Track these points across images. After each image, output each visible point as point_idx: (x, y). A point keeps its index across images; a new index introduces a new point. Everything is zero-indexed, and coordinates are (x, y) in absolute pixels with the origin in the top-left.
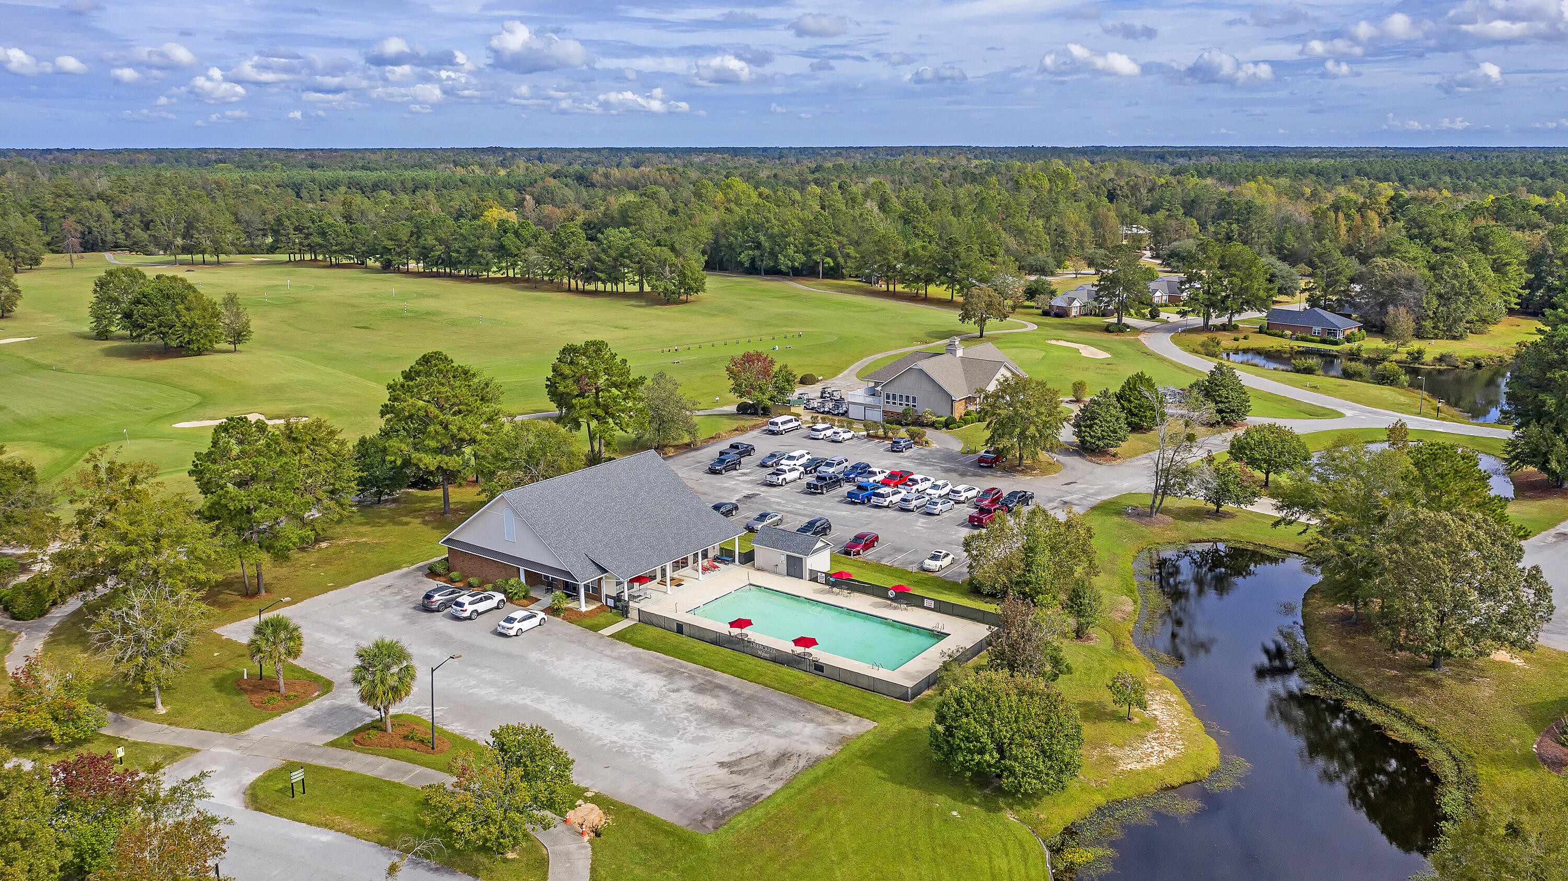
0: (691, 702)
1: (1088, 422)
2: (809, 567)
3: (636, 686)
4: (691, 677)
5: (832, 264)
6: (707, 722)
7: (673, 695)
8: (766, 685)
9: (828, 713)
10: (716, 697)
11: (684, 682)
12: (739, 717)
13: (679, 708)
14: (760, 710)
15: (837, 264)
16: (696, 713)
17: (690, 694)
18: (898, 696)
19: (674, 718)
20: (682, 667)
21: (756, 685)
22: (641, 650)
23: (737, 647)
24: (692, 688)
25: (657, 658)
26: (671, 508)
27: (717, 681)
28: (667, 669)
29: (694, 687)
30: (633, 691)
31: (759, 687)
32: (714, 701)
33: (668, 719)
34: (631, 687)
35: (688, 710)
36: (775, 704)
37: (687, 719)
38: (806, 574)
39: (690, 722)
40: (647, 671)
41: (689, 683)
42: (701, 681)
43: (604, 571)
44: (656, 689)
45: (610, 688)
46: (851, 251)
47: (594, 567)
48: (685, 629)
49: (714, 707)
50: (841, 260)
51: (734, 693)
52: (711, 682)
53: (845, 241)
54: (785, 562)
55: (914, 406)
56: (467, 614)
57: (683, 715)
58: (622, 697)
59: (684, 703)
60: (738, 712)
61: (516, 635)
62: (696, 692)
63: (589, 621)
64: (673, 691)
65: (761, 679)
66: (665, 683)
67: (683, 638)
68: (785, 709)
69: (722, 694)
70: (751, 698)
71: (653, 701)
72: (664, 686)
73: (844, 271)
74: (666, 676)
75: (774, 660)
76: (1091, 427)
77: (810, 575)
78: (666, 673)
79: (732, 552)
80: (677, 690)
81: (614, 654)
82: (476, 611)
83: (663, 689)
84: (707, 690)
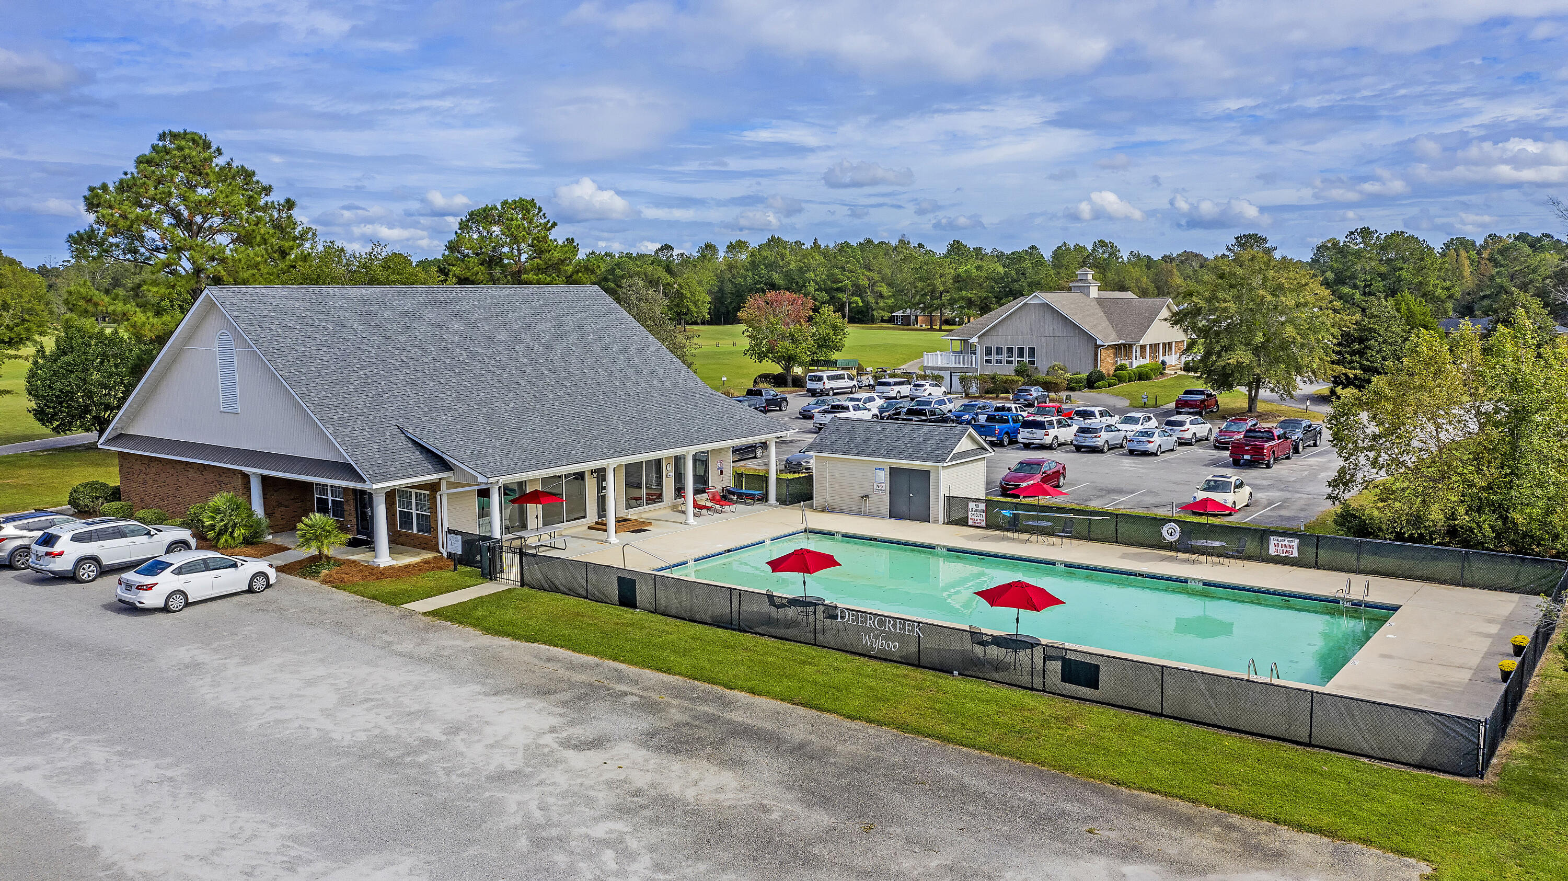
0: (641, 780)
1: (1356, 346)
2: (944, 491)
3: (453, 730)
4: (647, 706)
5: (861, 304)
6: (697, 855)
7: (576, 759)
8: (905, 728)
9: (1186, 821)
10: (734, 763)
11: (623, 720)
12: (826, 835)
13: (590, 802)
14: (911, 812)
15: (867, 304)
16: (656, 821)
17: (640, 754)
18: (1417, 757)
19: (561, 841)
20: (621, 678)
21: (872, 729)
22: (507, 642)
23: (791, 633)
24: (648, 739)
25: (550, 659)
26: (627, 378)
27: (735, 717)
28: (572, 685)
29: (654, 733)
30: (436, 744)
31: (886, 735)
32: (728, 778)
33: (540, 843)
34: (434, 732)
35: (622, 811)
36: (960, 789)
37: (616, 843)
38: (938, 508)
39: (625, 855)
40: (508, 691)
41: (641, 723)
42: (679, 717)
43: (443, 464)
44: (520, 739)
45: (362, 737)
46: (884, 289)
47: (418, 456)
48: (643, 593)
49: (728, 798)
50: (871, 299)
51: (800, 750)
52: (712, 720)
53: (876, 277)
54: (886, 487)
55: (1033, 363)
56: (63, 564)
57: (600, 831)
58: (391, 764)
59: (612, 785)
60: (821, 819)
61: (165, 609)
62: (661, 749)
63: (387, 586)
64: (582, 745)
65: (883, 711)
66: (554, 721)
67: (637, 615)
68: (1004, 808)
69: (750, 753)
70: (857, 767)
71: (502, 778)
72: (553, 730)
73: (875, 313)
74: (565, 704)
75: (916, 662)
76: (1361, 353)
77: (948, 510)
78: (566, 696)
79: (762, 479)
80: (596, 744)
81: (423, 650)
82: (94, 559)
83: (548, 739)
84: (701, 742)
